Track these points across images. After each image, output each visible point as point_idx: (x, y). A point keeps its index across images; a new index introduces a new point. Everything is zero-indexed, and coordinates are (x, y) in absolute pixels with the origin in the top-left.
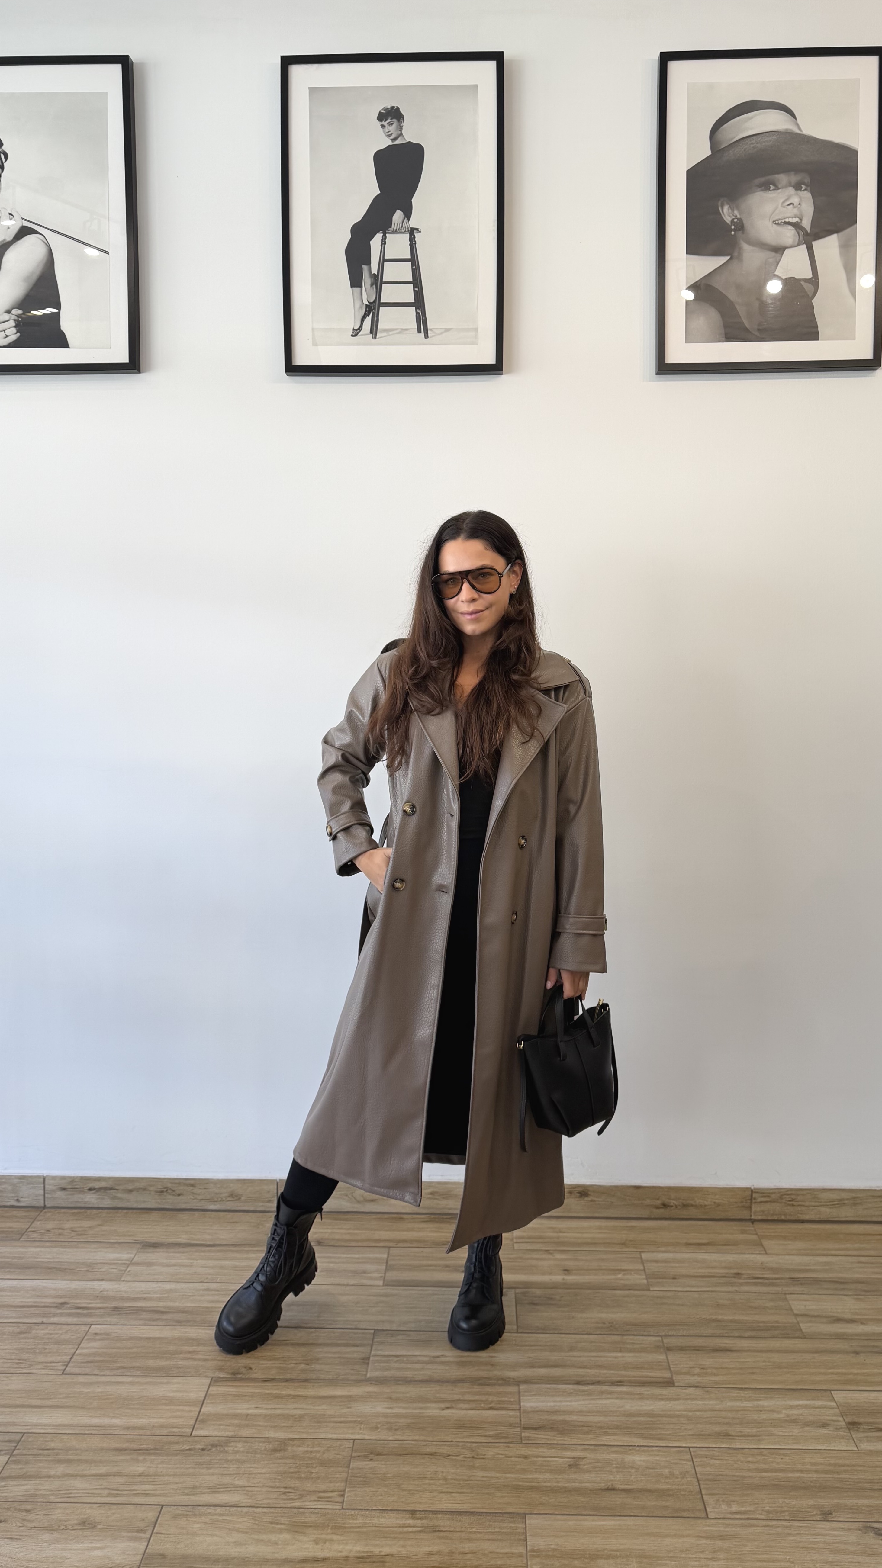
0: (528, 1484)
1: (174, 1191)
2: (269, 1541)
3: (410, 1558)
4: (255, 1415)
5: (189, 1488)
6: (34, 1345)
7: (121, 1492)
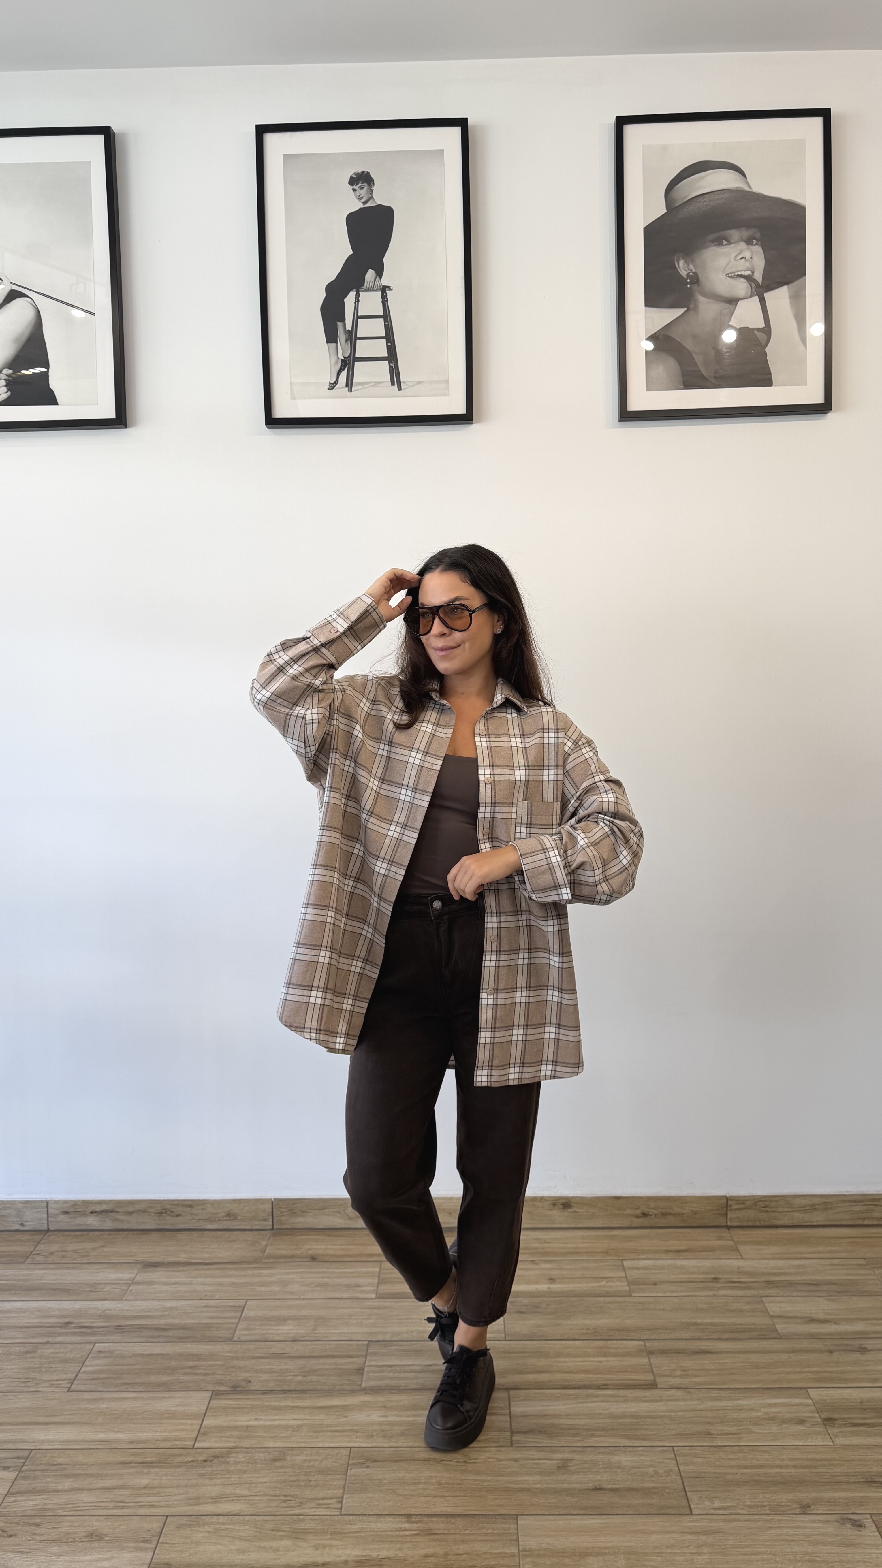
0: (519, 1486)
1: (172, 1212)
2: (271, 1547)
3: (407, 1560)
4: (255, 1426)
5: (193, 1499)
6: (41, 1364)
7: (127, 1505)
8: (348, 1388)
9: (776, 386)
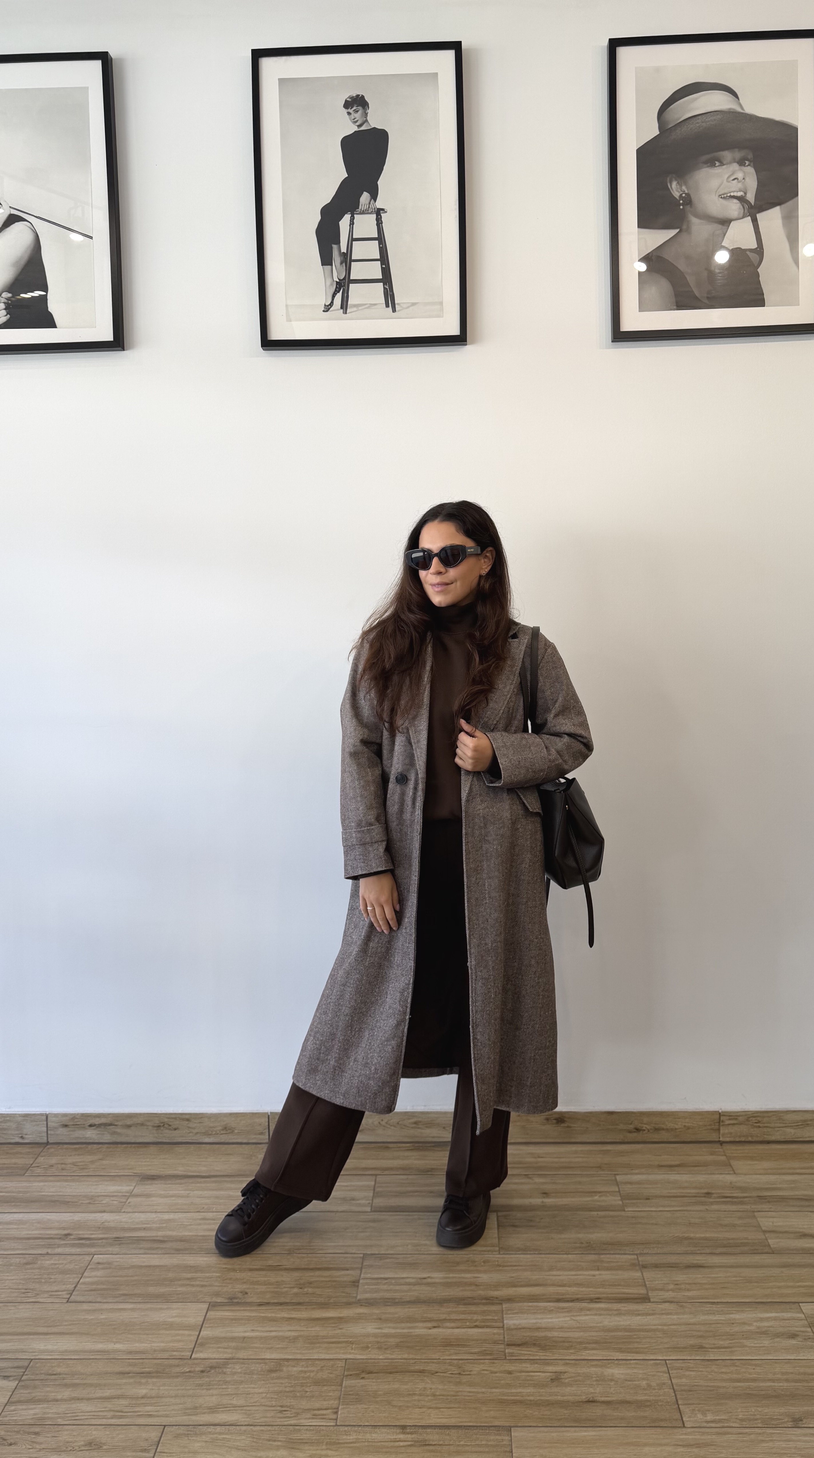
0: (513, 1398)
1: (170, 1125)
4: (252, 1338)
5: (190, 1409)
6: (40, 1275)
7: (125, 1414)
8: (344, 1300)
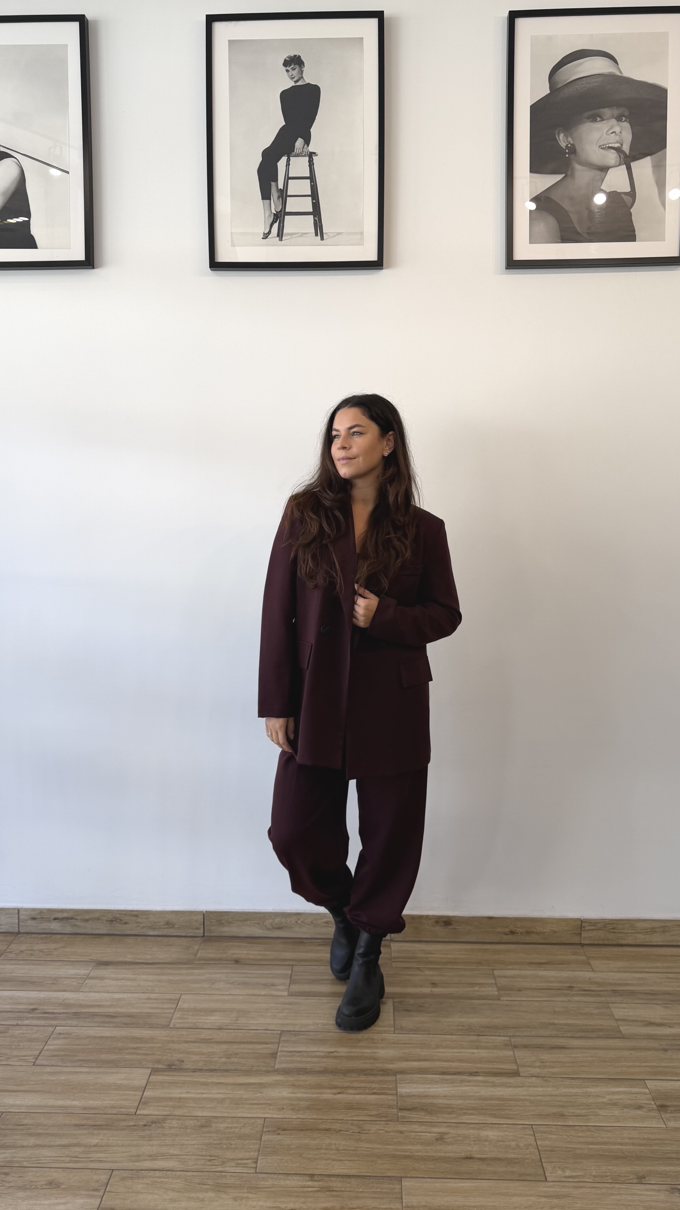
0: (403, 1153)
1: (121, 920)
2: (198, 1198)
4: (186, 1098)
5: (134, 1156)
6: (11, 1042)
7: (80, 1159)
8: (264, 1069)
9: (639, 241)
